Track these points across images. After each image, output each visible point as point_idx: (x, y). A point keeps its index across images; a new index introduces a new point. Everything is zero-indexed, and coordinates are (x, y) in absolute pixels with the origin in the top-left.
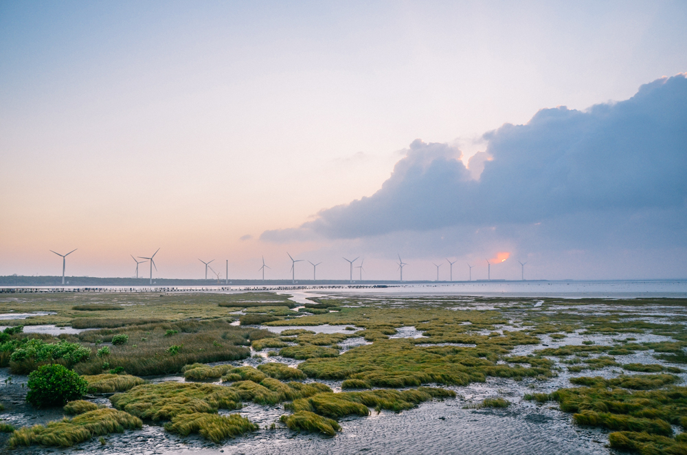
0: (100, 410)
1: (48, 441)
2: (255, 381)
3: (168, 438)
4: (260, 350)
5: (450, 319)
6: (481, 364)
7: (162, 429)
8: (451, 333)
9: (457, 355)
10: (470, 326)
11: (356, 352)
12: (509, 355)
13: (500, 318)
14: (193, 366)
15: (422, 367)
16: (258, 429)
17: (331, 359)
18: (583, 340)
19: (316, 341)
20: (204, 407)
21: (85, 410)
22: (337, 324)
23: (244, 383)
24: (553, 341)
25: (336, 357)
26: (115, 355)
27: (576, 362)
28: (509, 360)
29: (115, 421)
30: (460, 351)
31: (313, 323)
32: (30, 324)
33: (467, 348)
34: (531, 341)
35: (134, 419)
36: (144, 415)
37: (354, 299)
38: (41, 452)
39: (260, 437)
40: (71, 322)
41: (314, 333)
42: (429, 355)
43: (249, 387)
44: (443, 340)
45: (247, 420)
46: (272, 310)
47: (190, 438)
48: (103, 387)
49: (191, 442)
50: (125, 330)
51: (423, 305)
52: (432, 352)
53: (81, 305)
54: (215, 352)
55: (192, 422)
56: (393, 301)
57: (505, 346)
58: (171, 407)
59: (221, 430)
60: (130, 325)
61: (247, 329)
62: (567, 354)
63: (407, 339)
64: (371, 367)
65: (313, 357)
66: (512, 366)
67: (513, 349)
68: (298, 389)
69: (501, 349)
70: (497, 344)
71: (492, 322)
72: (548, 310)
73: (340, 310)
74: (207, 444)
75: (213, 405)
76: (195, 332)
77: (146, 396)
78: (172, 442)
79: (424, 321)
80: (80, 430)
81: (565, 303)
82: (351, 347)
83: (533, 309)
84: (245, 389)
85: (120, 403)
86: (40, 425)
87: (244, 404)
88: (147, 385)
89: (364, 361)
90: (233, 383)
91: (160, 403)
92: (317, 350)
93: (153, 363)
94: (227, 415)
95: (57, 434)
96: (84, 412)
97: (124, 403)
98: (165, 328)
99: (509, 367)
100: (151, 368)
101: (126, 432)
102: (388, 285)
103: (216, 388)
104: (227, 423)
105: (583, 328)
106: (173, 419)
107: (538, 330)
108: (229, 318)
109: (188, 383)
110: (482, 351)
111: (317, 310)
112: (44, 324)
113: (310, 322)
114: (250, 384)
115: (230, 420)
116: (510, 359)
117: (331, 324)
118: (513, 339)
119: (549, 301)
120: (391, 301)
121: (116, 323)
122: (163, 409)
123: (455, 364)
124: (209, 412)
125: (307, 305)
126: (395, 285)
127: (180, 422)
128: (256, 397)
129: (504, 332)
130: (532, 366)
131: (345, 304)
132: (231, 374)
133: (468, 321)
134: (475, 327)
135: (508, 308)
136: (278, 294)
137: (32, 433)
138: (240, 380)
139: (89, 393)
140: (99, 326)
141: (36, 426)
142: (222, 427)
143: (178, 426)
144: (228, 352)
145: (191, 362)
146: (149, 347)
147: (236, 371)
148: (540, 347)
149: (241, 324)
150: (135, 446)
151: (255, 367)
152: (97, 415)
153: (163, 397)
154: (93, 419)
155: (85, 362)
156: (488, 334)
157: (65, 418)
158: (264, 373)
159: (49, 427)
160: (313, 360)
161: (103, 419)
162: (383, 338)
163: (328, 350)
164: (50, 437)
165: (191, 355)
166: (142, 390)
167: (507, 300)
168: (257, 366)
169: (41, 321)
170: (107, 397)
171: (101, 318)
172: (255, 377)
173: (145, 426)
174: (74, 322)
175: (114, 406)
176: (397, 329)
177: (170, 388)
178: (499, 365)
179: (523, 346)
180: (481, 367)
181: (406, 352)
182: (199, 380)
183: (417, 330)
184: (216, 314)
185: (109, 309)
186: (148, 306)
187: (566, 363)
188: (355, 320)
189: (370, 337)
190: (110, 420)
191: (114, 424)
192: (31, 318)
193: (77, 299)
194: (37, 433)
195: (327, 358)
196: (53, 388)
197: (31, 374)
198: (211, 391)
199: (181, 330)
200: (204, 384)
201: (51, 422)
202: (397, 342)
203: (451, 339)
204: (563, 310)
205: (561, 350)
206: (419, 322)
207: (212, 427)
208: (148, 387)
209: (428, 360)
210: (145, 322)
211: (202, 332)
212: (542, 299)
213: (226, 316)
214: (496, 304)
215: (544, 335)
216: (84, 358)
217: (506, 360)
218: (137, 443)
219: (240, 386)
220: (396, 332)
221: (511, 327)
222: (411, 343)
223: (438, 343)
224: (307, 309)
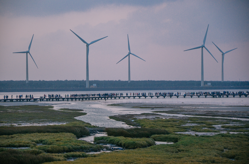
37: (206, 119)
224: (112, 137)
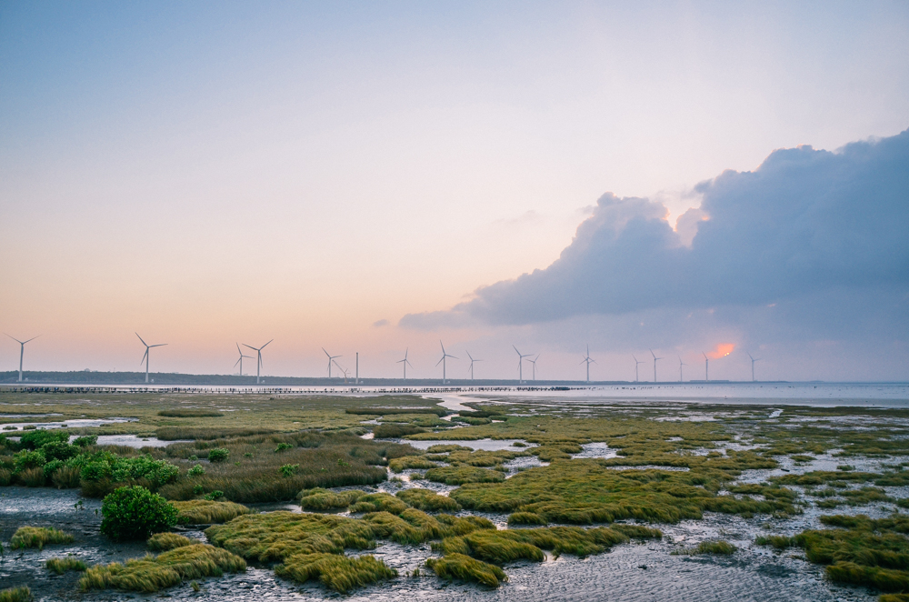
0: (192, 546)
1: (127, 584)
2: (393, 513)
3: (279, 585)
4: (400, 472)
5: (653, 433)
6: (696, 495)
7: (272, 573)
8: (654, 452)
9: (664, 482)
10: (681, 443)
11: (527, 476)
12: (734, 484)
13: (722, 432)
14: (311, 491)
15: (617, 498)
16: (396, 575)
17: (493, 484)
18: (837, 464)
19: (475, 461)
20: (326, 545)
21: (173, 545)
22: (501, 439)
23: (379, 515)
24: (796, 465)
25: (501, 482)
26: (211, 476)
27: (828, 494)
28: (734, 490)
29: (212, 562)
30: (669, 476)
31: (470, 436)
32: (106, 434)
33: (676, 473)
34: (765, 464)
35: (236, 560)
36: (248, 554)
37: (525, 406)
38: (119, 598)
39: (400, 586)
40: (156, 431)
41: (472, 450)
42: (626, 481)
43: (385, 520)
44: (645, 461)
45: (383, 564)
46: (416, 419)
47: (308, 586)
48: (195, 516)
49: (309, 590)
50: (225, 443)
51: (617, 414)
52: (629, 477)
53: (170, 409)
54: (341, 474)
55: (310, 564)
56: (578, 409)
57: (728, 471)
58: (284, 545)
59: (348, 576)
60: (231, 436)
61: (384, 444)
62: (816, 483)
63: (595, 460)
64: (548, 496)
65: (469, 482)
66: (739, 497)
67: (740, 474)
68: (450, 523)
69: (724, 474)
70: (718, 468)
71: (711, 437)
72: (789, 423)
73: (505, 420)
74: (330, 594)
75: (337, 544)
76: (316, 447)
77: (252, 529)
78: (285, 590)
79: (618, 436)
80: (168, 572)
81: (814, 413)
82: (520, 470)
83: (768, 421)
84: (379, 522)
85: (218, 537)
86: (118, 563)
87: (378, 542)
88: (252, 515)
89: (538, 488)
90: (364, 515)
91: (270, 538)
92: (475, 472)
93: (261, 485)
94: (357, 557)
95: (139, 575)
96: (173, 548)
97: (223, 537)
98: (276, 441)
99: (734, 499)
100: (258, 493)
101: (226, 575)
102: (570, 387)
103: (341, 521)
104: (355, 568)
105: (838, 448)
106: (286, 560)
107: (775, 450)
108: (360, 429)
109: (306, 513)
110: (698, 476)
111: (475, 419)
112: (123, 433)
113: (467, 436)
114: (386, 516)
115: (361, 563)
116: (735, 488)
117: (494, 439)
118: (740, 461)
119: (790, 410)
120: (574, 409)
121: (213, 433)
122: (274, 547)
123: (662, 494)
124: (333, 552)
125: (463, 413)
126: (579, 387)
127: (295, 565)
128: (395, 533)
129: (728, 451)
130: (767, 499)
131: (512, 412)
132: (362, 503)
133: (678, 436)
134: (688, 444)
135: (733, 419)
136: (424, 397)
137: (108, 573)
138: (373, 510)
139: (179, 523)
140: (191, 438)
141: (113, 564)
142: (349, 573)
143: (292, 569)
144: (359, 474)
145: (309, 485)
146: (256, 465)
147: (368, 499)
148: (777, 473)
149: (376, 437)
150: (237, 594)
151: (393, 495)
152: (189, 553)
153: (273, 531)
154: (184, 558)
155: (173, 484)
156: (705, 454)
157: (148, 555)
158: (405, 502)
159: (128, 566)
160: (470, 485)
161: (196, 558)
162: (563, 458)
163: (490, 472)
164: (130, 578)
165: (309, 477)
166: (246, 521)
167: (731, 408)
168: (396, 492)
169: (119, 430)
170: (202, 529)
171: (194, 427)
172: (392, 506)
173: (249, 568)
174: (159, 433)
175: (210, 541)
176: (584, 446)
177: (282, 520)
178: (721, 496)
179: (754, 471)
180: (697, 498)
181: (593, 478)
182: (320, 510)
183: (610, 447)
184: (341, 423)
185: (205, 416)
186: (255, 411)
187: (815, 495)
188: (526, 433)
189: (545, 457)
190: (205, 559)
191: (209, 565)
192: (107, 425)
193: (164, 401)
194: (114, 573)
195: (488, 484)
196: (133, 517)
197: (106, 497)
198: (334, 524)
199: (296, 445)
200: (326, 516)
201: (131, 560)
202: (582, 463)
203: (655, 460)
204: (810, 423)
205: (808, 477)
206: (611, 436)
207: (337, 572)
208: (254, 518)
209: (623, 488)
210: (251, 433)
211: (325, 447)
212: (780, 407)
213: (355, 426)
214: (716, 413)
215: (784, 457)
216: (172, 479)
217: (731, 489)
218: (239, 590)
219: (373, 519)
220: (581, 449)
221: (737, 445)
222: (601, 465)
223: (638, 465)
224: (463, 417)
